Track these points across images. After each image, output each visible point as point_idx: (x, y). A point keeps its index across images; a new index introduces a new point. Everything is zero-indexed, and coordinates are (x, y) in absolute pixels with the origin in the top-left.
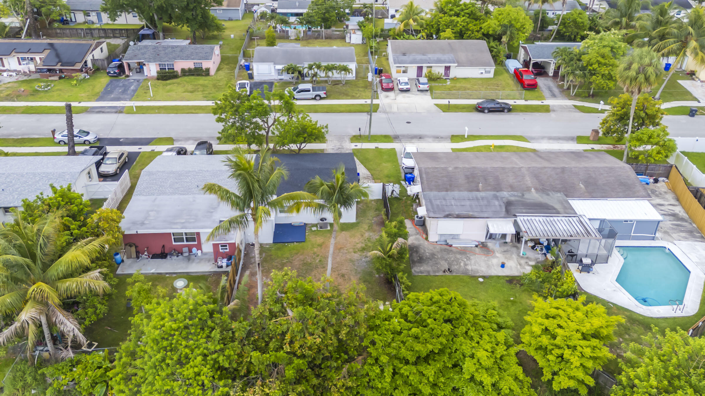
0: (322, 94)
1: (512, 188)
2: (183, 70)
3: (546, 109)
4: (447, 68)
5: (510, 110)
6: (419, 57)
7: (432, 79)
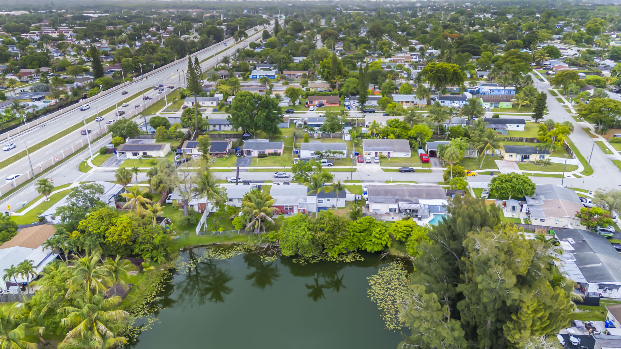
0: (331, 164)
1: (400, 195)
2: (269, 153)
3: (430, 171)
4: (389, 153)
5: (414, 171)
6: (376, 148)
7: (382, 158)
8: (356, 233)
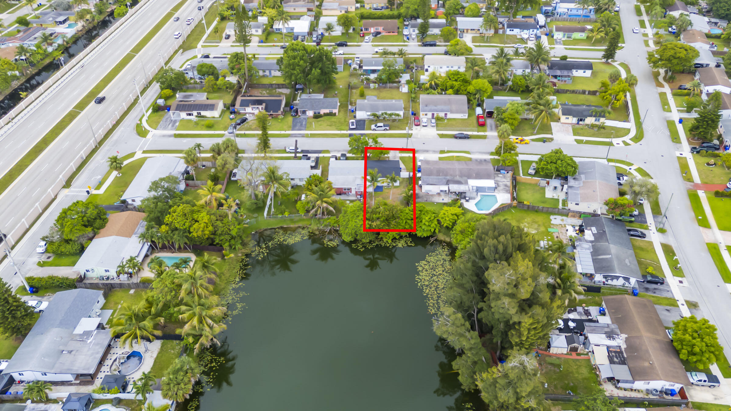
0: (388, 128)
1: (451, 175)
2: (324, 113)
3: (484, 137)
4: (446, 114)
5: (468, 138)
6: (434, 108)
7: (438, 119)
8: (408, 221)
